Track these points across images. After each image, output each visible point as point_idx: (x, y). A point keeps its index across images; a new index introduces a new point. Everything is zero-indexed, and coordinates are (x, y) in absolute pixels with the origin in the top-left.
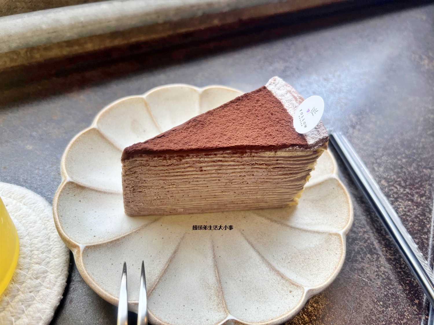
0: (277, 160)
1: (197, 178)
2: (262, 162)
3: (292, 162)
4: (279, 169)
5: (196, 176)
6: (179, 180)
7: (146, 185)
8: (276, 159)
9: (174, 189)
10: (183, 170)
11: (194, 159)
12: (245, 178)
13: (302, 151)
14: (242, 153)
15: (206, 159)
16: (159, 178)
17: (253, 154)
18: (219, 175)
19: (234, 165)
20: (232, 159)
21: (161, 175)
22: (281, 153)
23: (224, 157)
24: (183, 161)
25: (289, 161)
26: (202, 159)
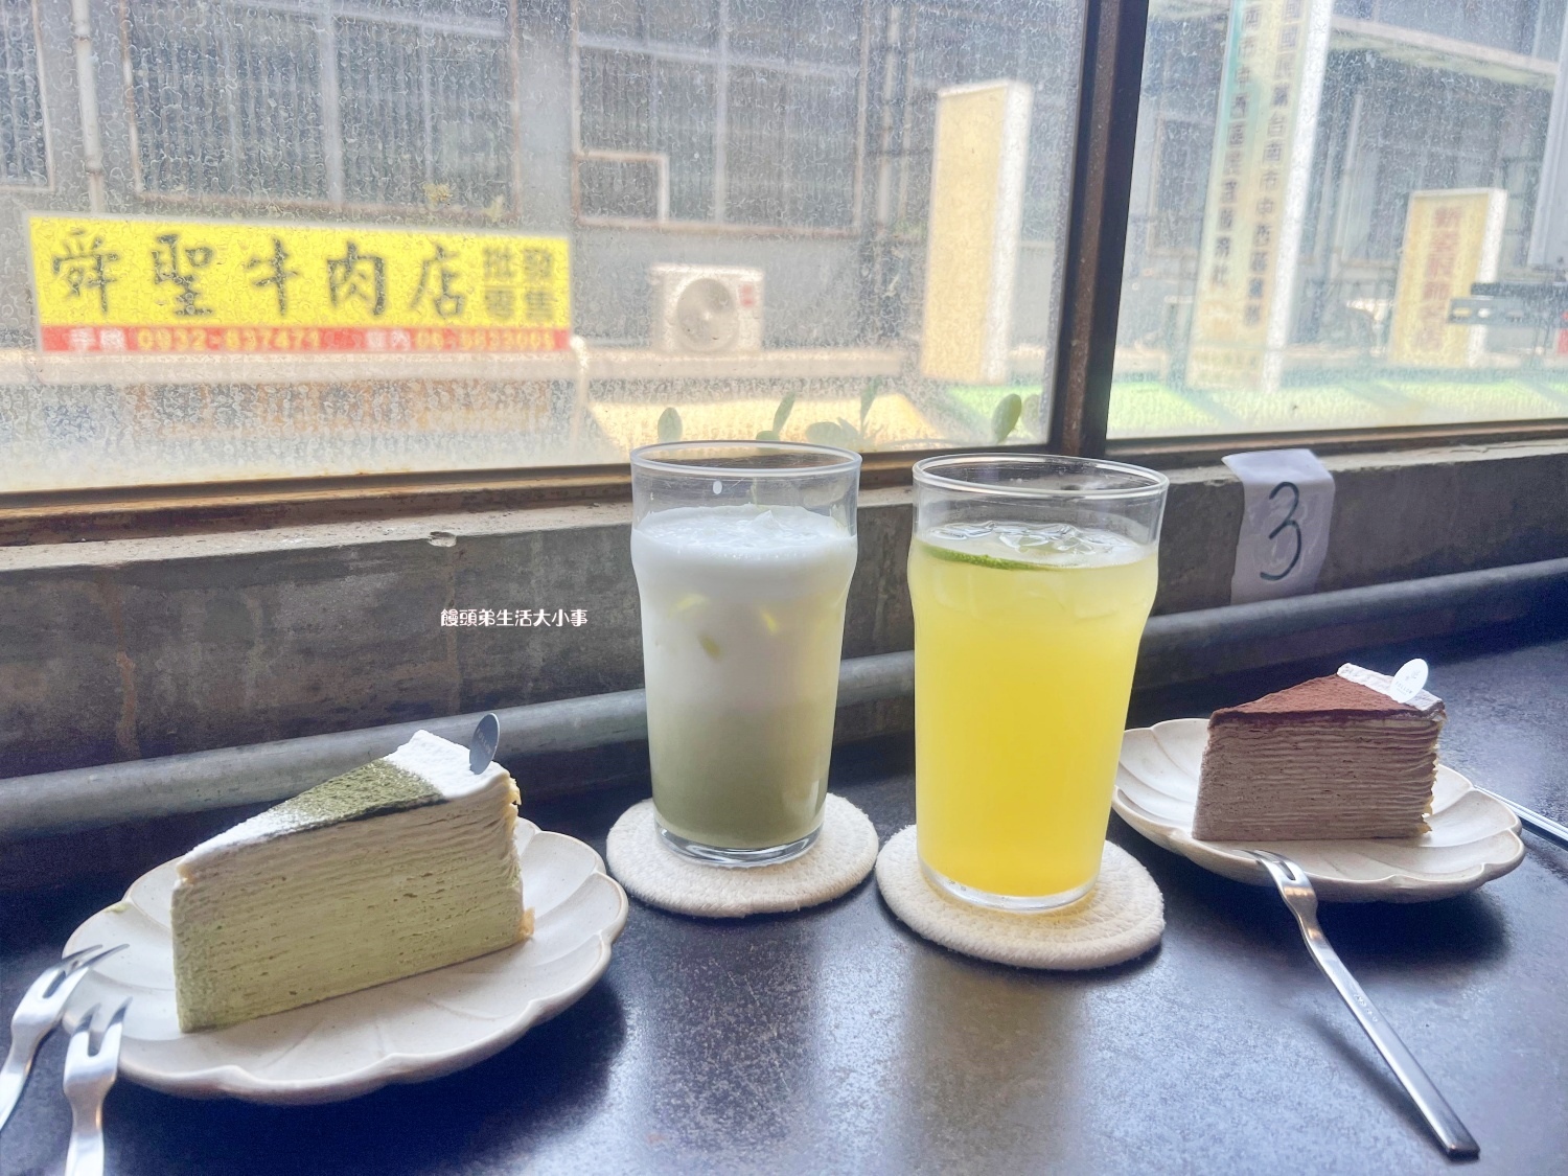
0: (1388, 734)
1: (1291, 761)
2: (1370, 738)
3: (1406, 738)
4: (1393, 751)
5: (1290, 758)
6: (1270, 763)
7: (1230, 772)
8: (1385, 732)
9: (1262, 782)
10: (1275, 746)
11: (1288, 729)
12: (1352, 765)
13: (1416, 720)
14: (1345, 721)
15: (1302, 729)
16: (1247, 760)
17: (1357, 723)
18: (1319, 758)
19: (1334, 742)
20: (1332, 729)
21: (1251, 753)
22: (1390, 723)
23: (1322, 727)
24: (1277, 730)
25: (1404, 735)
26: (1296, 729)
